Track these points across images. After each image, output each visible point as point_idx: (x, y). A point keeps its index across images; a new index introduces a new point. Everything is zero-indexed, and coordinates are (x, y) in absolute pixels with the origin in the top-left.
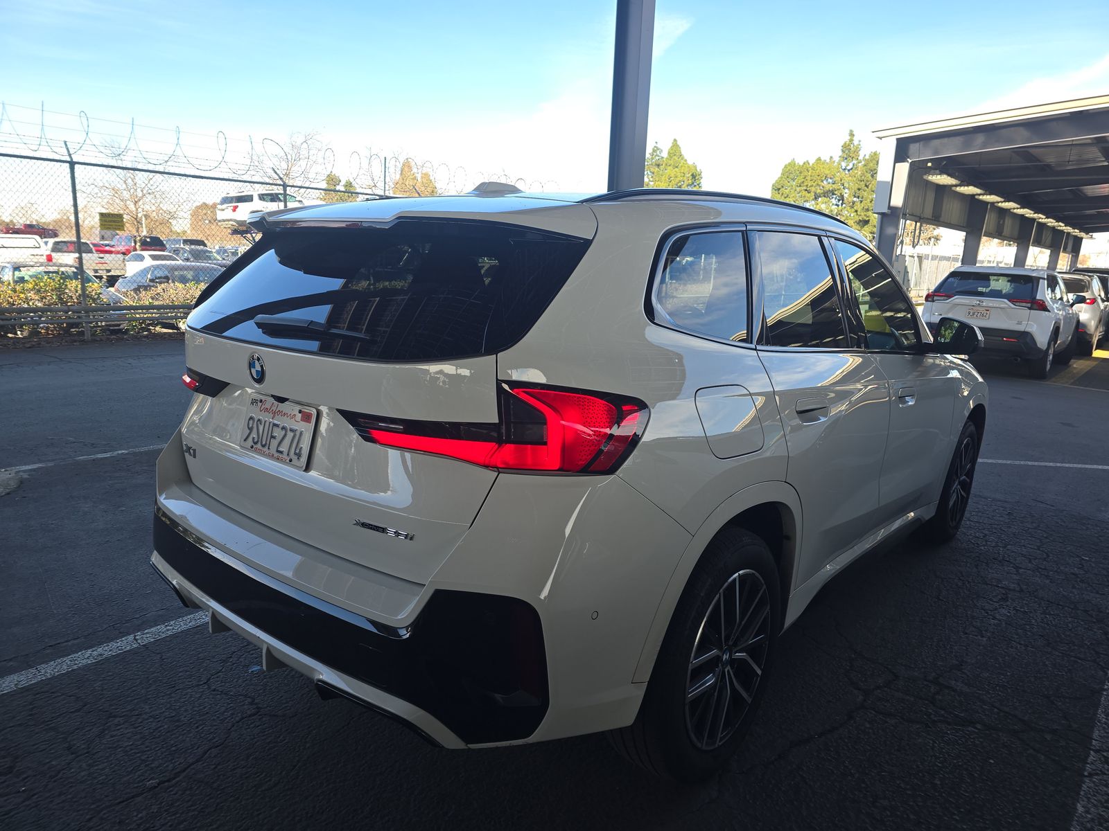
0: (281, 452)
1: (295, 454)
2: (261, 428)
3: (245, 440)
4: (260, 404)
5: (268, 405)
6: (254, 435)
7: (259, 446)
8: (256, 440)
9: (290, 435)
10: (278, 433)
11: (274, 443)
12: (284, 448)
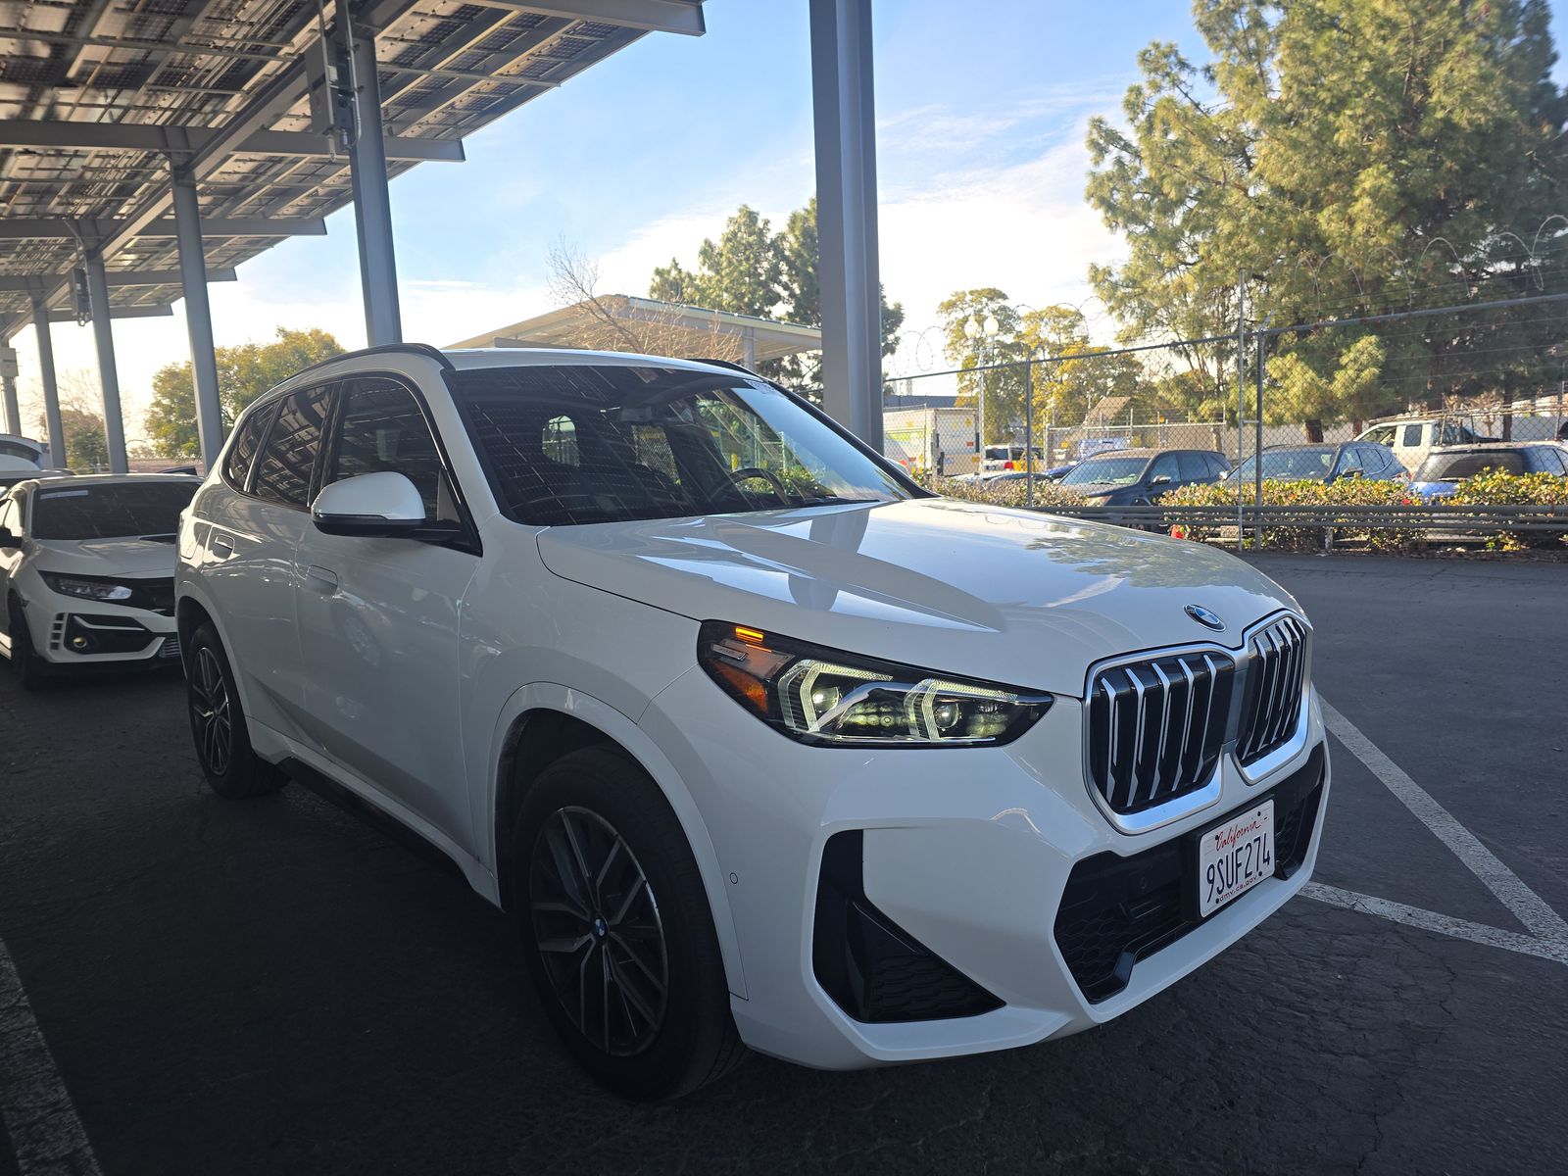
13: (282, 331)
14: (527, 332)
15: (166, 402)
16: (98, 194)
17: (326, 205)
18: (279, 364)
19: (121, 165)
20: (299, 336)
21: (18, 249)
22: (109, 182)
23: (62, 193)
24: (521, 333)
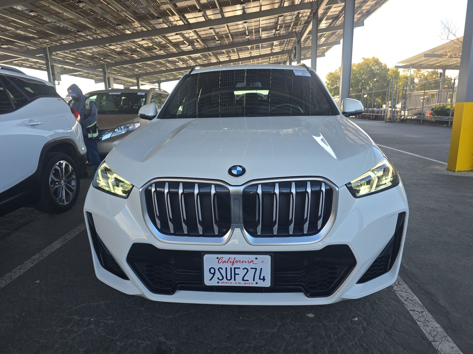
13: (363, 58)
14: (437, 51)
15: (328, 82)
16: (300, 24)
17: (365, 16)
18: (360, 69)
19: (304, 15)
20: (368, 59)
21: (285, 43)
22: (302, 21)
23: (292, 26)
24: (435, 51)
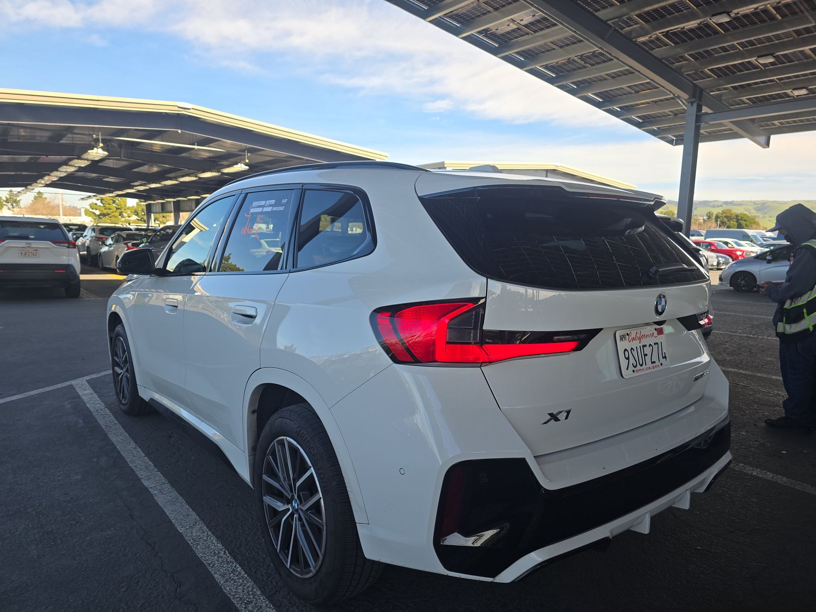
0: (654, 362)
1: (663, 358)
2: (635, 353)
3: (627, 369)
4: (627, 337)
5: (633, 335)
6: (632, 360)
7: (639, 367)
8: (635, 365)
9: (655, 347)
10: (648, 350)
11: (648, 358)
12: (655, 359)
